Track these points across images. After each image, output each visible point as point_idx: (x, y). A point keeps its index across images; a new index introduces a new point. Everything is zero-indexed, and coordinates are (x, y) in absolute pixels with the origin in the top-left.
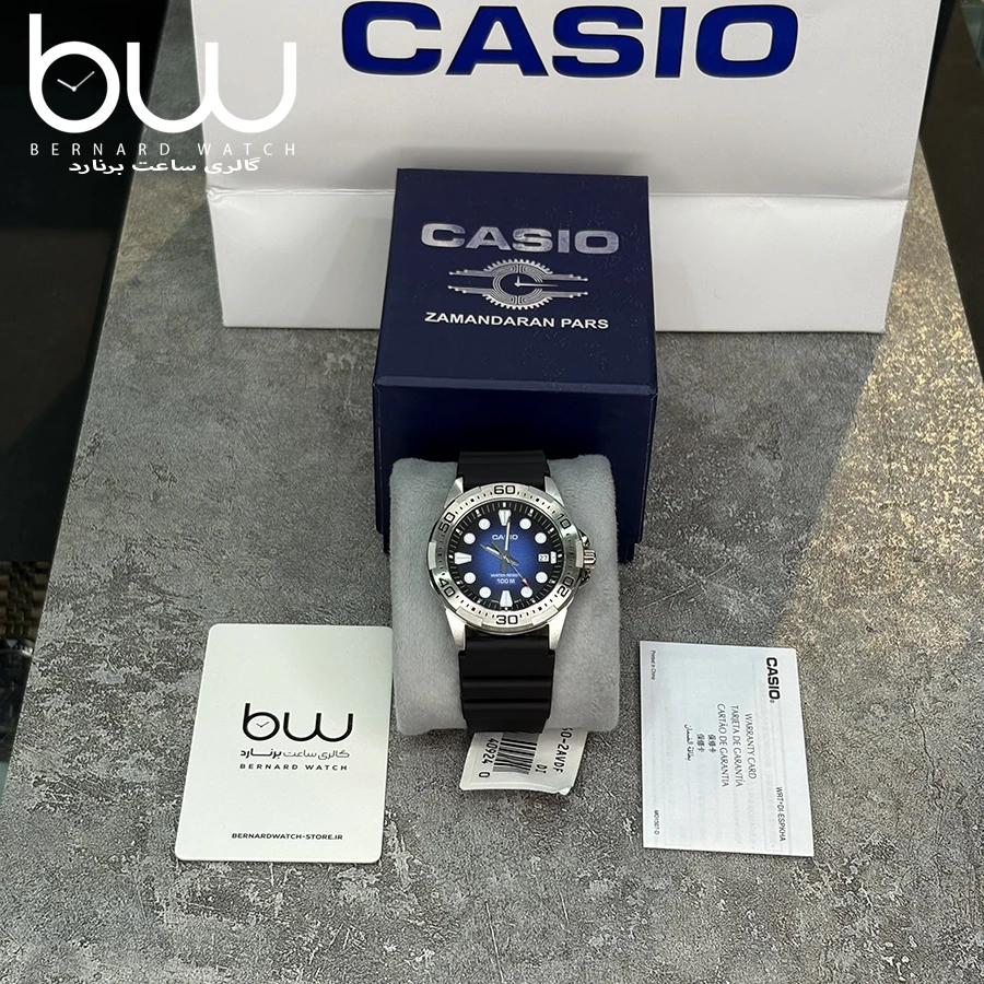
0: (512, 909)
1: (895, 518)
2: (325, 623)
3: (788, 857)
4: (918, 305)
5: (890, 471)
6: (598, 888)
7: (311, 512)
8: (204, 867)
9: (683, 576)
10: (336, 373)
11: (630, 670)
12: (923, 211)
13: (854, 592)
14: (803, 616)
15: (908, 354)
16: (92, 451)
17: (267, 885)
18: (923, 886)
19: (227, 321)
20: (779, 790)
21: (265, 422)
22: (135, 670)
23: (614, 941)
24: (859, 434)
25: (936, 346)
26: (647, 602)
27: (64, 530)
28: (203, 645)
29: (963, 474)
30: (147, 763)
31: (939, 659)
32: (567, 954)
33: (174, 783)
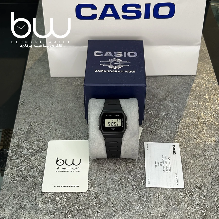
0: (117, 201)
1: (200, 115)
2: (74, 140)
3: (178, 188)
4: (203, 69)
5: (199, 104)
6: (136, 196)
7: (71, 116)
8: (48, 194)
9: (153, 128)
10: (76, 86)
11: (142, 149)
12: (204, 49)
13: (191, 131)
14: (180, 136)
15: (202, 80)
16: (22, 104)
17: (62, 197)
18: (209, 194)
19: (51, 76)
20: (176, 174)
21: (60, 97)
22: (32, 151)
23: (140, 208)
24: (192, 97)
25: (208, 78)
26: (145, 134)
27: (16, 121)
28: (47, 145)
29: (215, 105)
30: (35, 171)
31: (211, 145)
32: (130, 211)
33: (41, 175)
